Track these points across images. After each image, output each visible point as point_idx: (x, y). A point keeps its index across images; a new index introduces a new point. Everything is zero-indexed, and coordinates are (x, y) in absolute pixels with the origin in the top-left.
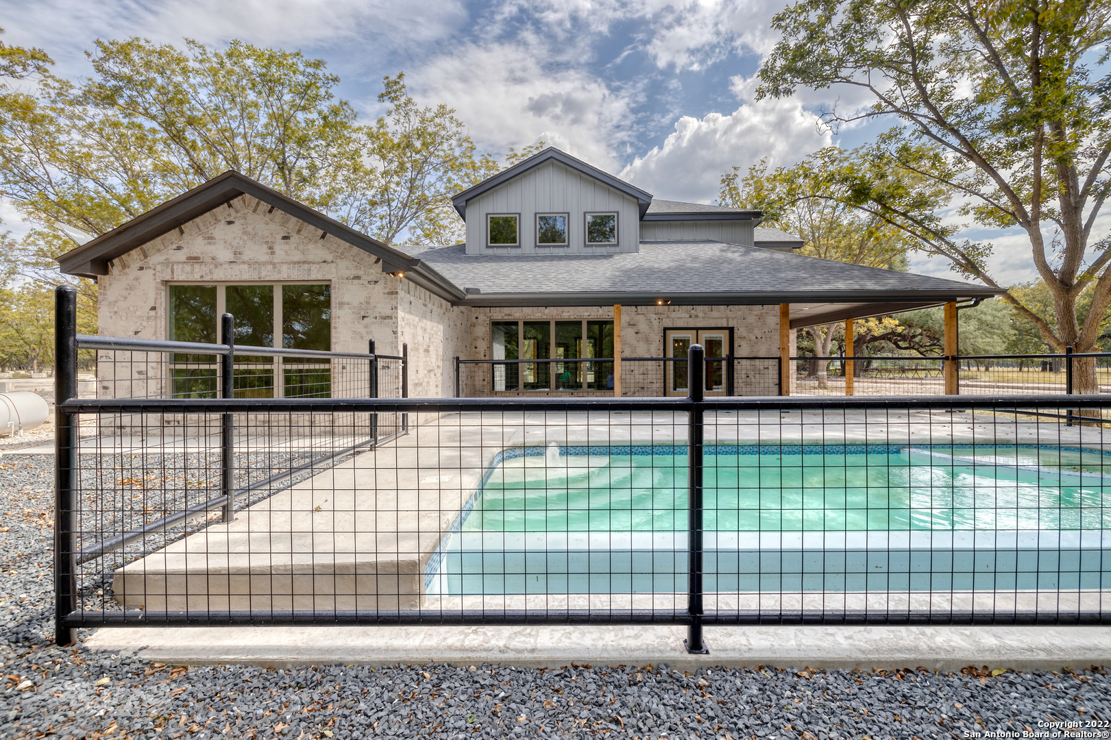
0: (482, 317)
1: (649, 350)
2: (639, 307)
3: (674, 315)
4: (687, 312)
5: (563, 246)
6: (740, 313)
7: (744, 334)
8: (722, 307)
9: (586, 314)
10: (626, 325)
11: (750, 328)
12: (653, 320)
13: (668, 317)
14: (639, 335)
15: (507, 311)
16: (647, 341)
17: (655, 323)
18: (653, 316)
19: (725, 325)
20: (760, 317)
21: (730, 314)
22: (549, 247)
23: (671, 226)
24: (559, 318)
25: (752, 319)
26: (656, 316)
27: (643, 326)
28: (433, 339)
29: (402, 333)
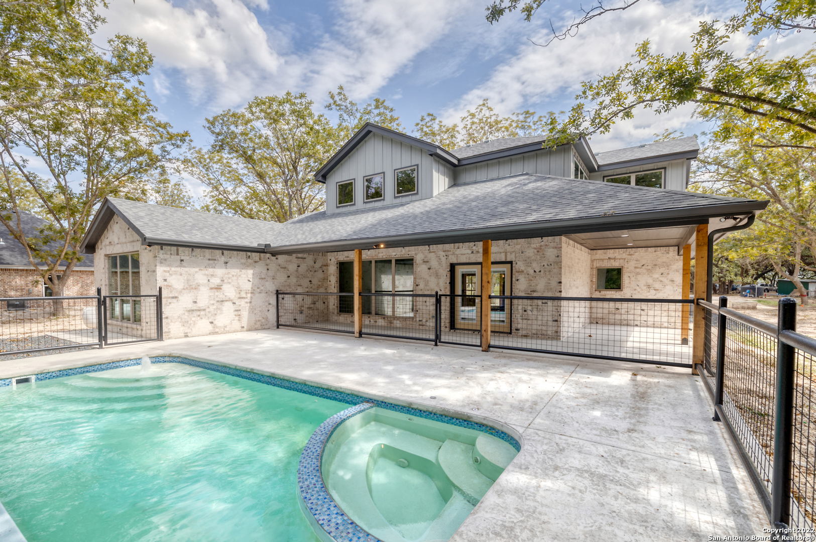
0: (333, 259)
1: (438, 284)
2: (431, 246)
3: (458, 252)
4: (469, 248)
5: (380, 200)
6: (518, 247)
7: (522, 268)
8: (501, 242)
9: (394, 254)
10: (421, 262)
11: (528, 262)
12: (441, 257)
13: (454, 254)
14: (431, 271)
15: (346, 253)
16: (437, 275)
17: (443, 259)
18: (442, 254)
19: (503, 260)
20: (539, 250)
21: (508, 248)
22: (372, 202)
23: (476, 168)
24: (376, 258)
25: (530, 252)
26: (444, 254)
27: (434, 263)
28: (230, 281)
29: (165, 280)
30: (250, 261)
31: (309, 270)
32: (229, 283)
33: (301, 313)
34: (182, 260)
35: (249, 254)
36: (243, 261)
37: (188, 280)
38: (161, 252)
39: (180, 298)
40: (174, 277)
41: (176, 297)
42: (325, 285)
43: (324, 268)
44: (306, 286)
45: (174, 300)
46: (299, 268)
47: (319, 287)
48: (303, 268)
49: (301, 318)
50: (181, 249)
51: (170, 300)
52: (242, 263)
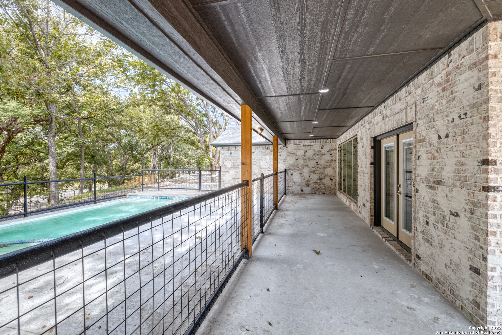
3: (375, 120)
12: (368, 131)
13: (373, 125)
18: (368, 127)
28: (255, 163)
29: (223, 163)
30: (267, 151)
31: (315, 154)
32: (255, 164)
33: (308, 185)
34: (231, 153)
35: (267, 146)
36: (263, 151)
37: (233, 163)
38: (222, 149)
39: (230, 172)
40: (227, 161)
41: (228, 171)
42: (332, 165)
43: (332, 152)
44: (312, 166)
45: (227, 173)
46: (307, 154)
47: (325, 167)
48: (310, 153)
49: (307, 189)
50: (230, 147)
51: (225, 173)
52: (262, 153)
